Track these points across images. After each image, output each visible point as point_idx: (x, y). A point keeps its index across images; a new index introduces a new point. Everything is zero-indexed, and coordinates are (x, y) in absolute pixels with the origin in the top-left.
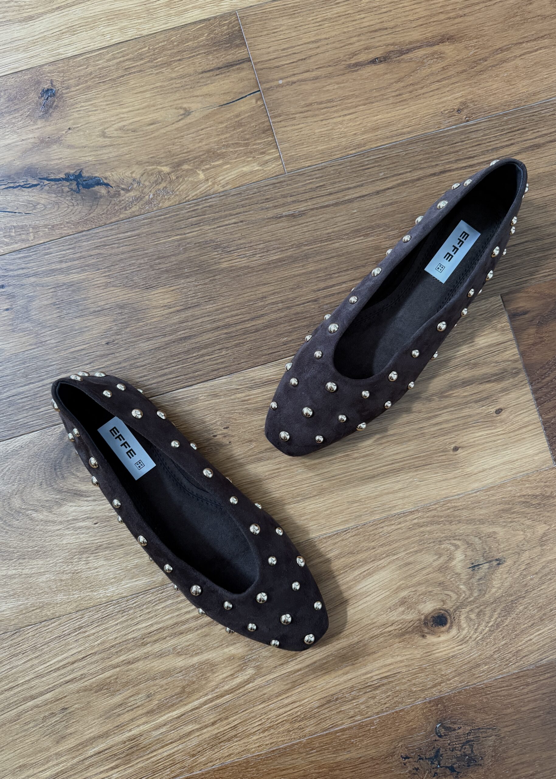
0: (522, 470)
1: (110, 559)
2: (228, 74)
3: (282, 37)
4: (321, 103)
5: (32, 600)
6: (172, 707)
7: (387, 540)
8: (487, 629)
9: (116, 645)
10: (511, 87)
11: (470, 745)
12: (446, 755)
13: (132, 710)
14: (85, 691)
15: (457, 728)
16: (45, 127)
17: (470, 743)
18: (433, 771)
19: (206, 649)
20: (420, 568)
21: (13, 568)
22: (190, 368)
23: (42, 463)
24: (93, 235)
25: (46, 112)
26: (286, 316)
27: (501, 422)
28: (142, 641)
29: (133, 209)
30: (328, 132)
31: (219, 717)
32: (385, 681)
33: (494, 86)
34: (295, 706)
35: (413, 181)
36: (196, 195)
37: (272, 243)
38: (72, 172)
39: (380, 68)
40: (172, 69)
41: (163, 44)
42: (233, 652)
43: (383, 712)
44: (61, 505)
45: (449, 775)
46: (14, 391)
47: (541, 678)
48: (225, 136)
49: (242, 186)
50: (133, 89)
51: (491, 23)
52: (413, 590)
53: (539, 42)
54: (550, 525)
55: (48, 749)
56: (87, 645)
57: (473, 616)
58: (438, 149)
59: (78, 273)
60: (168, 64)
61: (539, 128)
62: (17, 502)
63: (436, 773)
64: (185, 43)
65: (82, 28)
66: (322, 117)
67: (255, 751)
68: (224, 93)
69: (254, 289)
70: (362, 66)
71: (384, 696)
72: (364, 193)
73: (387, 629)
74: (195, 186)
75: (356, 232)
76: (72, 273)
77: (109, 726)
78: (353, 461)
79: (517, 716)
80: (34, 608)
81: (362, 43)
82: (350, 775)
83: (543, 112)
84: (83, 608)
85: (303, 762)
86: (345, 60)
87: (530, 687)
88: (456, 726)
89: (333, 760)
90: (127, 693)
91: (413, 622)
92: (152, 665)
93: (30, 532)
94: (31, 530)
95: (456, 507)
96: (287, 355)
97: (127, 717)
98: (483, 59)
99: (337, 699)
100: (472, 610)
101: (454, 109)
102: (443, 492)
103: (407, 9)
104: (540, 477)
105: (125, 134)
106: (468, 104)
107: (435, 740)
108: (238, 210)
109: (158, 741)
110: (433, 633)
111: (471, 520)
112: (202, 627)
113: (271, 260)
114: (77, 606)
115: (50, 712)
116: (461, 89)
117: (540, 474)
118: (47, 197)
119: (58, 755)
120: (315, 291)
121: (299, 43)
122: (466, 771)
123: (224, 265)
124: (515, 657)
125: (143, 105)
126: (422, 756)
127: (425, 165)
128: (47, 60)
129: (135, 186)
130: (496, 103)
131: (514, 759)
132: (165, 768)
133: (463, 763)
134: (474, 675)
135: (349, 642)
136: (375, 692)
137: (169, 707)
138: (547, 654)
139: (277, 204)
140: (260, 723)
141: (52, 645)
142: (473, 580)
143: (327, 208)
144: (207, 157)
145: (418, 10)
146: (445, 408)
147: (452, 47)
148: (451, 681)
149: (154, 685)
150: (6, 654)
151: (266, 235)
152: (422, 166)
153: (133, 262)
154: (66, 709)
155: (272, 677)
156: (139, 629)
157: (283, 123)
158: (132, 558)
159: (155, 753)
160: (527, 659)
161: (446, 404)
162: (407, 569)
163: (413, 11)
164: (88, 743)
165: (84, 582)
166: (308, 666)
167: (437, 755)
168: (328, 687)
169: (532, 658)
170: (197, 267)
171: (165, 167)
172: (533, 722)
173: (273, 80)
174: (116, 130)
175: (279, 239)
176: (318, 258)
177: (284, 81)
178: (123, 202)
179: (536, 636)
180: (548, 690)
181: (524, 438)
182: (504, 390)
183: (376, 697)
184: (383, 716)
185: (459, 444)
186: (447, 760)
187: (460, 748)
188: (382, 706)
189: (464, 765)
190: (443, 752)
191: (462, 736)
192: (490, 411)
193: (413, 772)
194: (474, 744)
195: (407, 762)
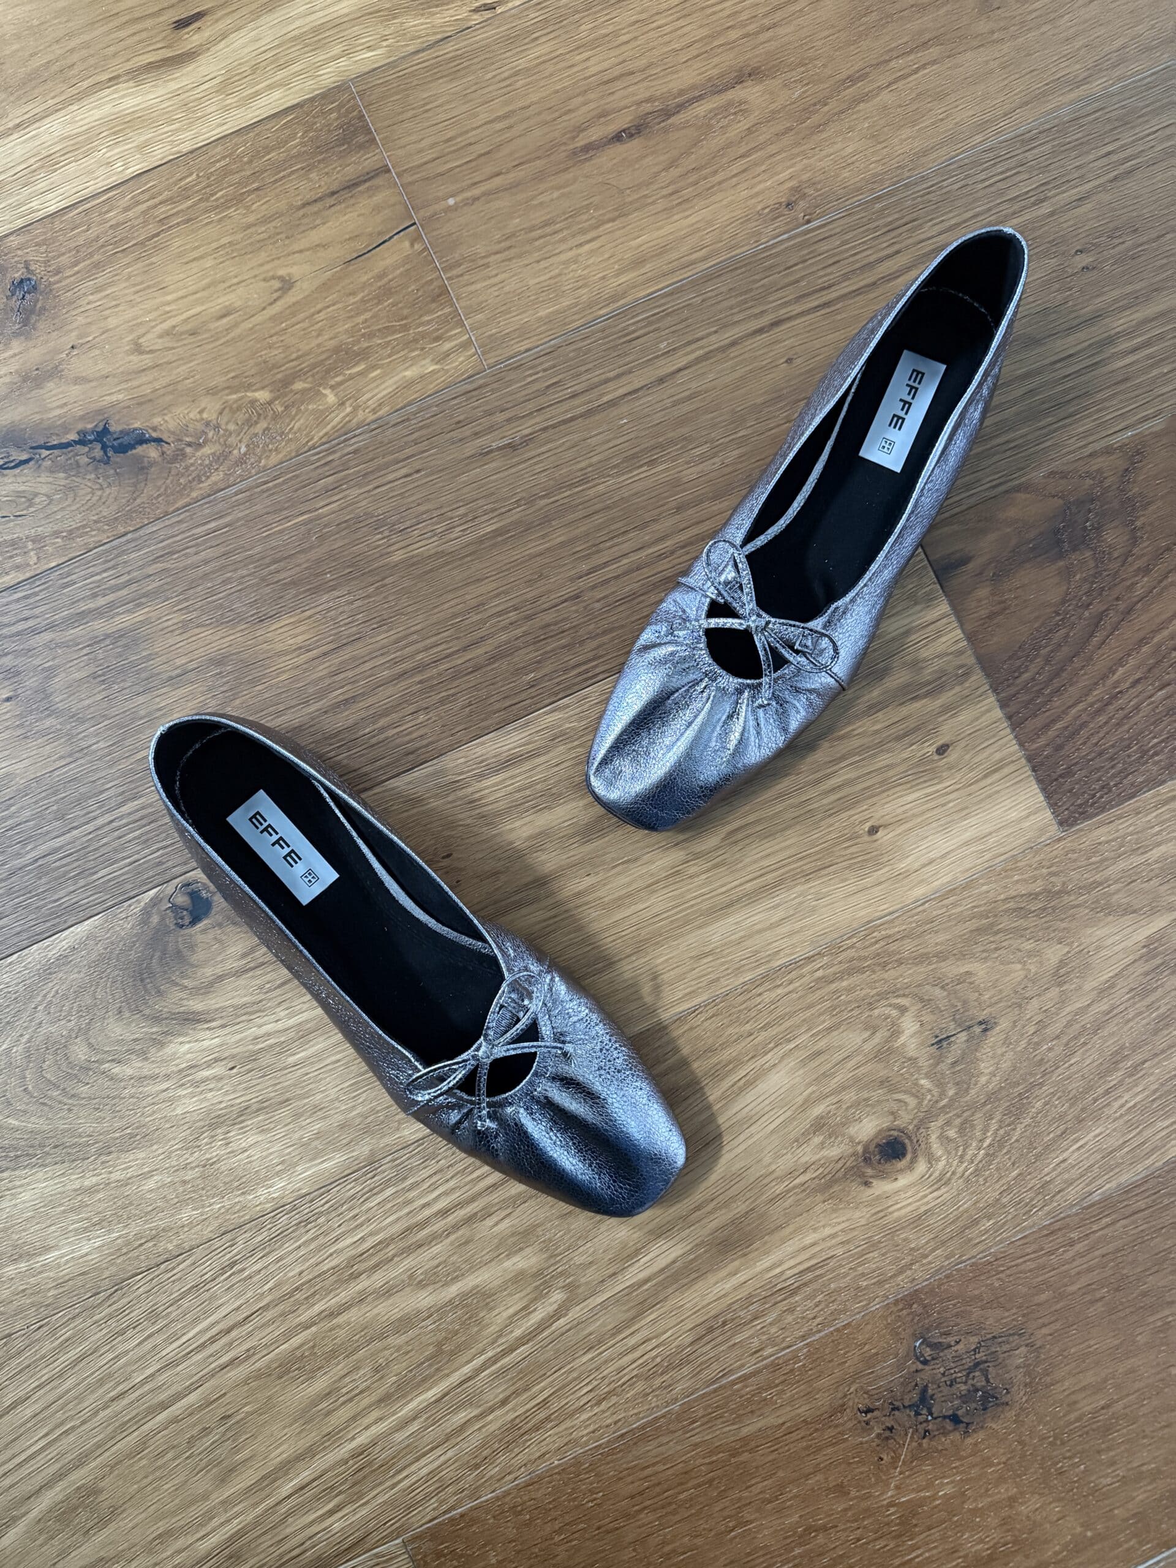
0: (1002, 850)
1: (269, 1130)
2: (352, 201)
3: (443, 117)
4: (532, 229)
5: (134, 1228)
6: (424, 1382)
7: (773, 1017)
8: (982, 1152)
9: (302, 1285)
10: (879, 146)
11: (981, 1370)
12: (939, 1395)
13: (351, 1400)
14: (258, 1377)
15: (953, 1343)
16: (27, 350)
17: (982, 1366)
18: (921, 1428)
19: (471, 1268)
20: (841, 1057)
21: (91, 1173)
22: (363, 755)
23: (116, 973)
24: (146, 538)
25: (25, 322)
26: (525, 634)
27: (950, 769)
28: (348, 1273)
29: (213, 478)
30: (552, 281)
31: (513, 1388)
32: (810, 1276)
33: (849, 150)
34: (650, 1348)
35: (723, 349)
36: (326, 434)
37: (481, 502)
38: (90, 426)
39: (634, 146)
40: (247, 208)
41: (222, 163)
42: (520, 1266)
43: (814, 1334)
44: (162, 1045)
45: (950, 1432)
46: (44, 848)
47: (1095, 1227)
48: (363, 317)
49: (409, 404)
50: (180, 255)
51: (826, 33)
52: (835, 1100)
53: (919, 55)
54: (1070, 944)
55: (205, 1497)
56: (249, 1294)
57: (952, 1133)
58: (762, 282)
59: (128, 611)
60: (237, 200)
61: (942, 215)
62: (80, 1052)
63: (926, 1431)
64: (263, 156)
65: (66, 156)
66: (536, 255)
67: (588, 1440)
68: (350, 239)
69: (460, 593)
70: (598, 149)
71: (810, 1304)
72: (637, 385)
73: (797, 1181)
74: (321, 417)
75: (632, 460)
76: (118, 614)
77: (313, 1437)
78: (690, 881)
79: (1061, 1305)
80: (143, 1241)
81: (592, 106)
82: (770, 1458)
83: (945, 183)
84: (232, 1227)
85: (679, 1448)
86: (565, 144)
87: (1078, 1247)
88: (951, 1340)
89: (733, 1435)
90: (339, 1369)
91: (843, 1161)
92: (376, 1311)
93: (113, 1102)
94: (114, 1098)
95: (889, 936)
96: (539, 706)
97: (344, 1414)
98: (819, 101)
99: (724, 1323)
100: (948, 1123)
101: (780, 203)
102: (862, 913)
103: (667, 29)
104: (1037, 858)
105: (178, 341)
106: (806, 191)
107: (917, 1371)
108: (408, 451)
109: (408, 1448)
110: (882, 1175)
111: (922, 955)
112: (456, 1227)
113: (484, 535)
114: (220, 1226)
115: (199, 1428)
116: (789, 164)
117: (1037, 853)
118: (51, 480)
119: (226, 1503)
120: (572, 580)
121: (474, 126)
122: (981, 1418)
123: (398, 557)
124: (1040, 1197)
125: (204, 282)
126: (897, 1404)
127: (741, 316)
128: (12, 226)
129: (210, 435)
130: (857, 179)
131: (1067, 1384)
132: (427, 1497)
133: (974, 1405)
134: (970, 1240)
135: (732, 1214)
136: (792, 1300)
137: (419, 1385)
138: (1097, 1183)
139: (478, 429)
140: (589, 1388)
141: (185, 1303)
142: (942, 1066)
143: (572, 424)
144: (335, 361)
145: (685, 30)
146: (843, 758)
147: (757, 88)
148: (930, 1258)
149: (385, 1349)
150: (104, 1332)
151: (465, 490)
152: (736, 318)
153: (229, 575)
154: (229, 1416)
155: (599, 1300)
156: (342, 1250)
157: (466, 277)
158: (308, 1121)
159: (404, 1474)
160: (1062, 1197)
161: (844, 751)
162: (817, 1063)
163: (679, 32)
164: (280, 1474)
165: (227, 1180)
166: (663, 1270)
167: (924, 1398)
168: (705, 1303)
169: (1073, 1193)
170: (349, 566)
171: (261, 392)
172: (1091, 1310)
173: (438, 200)
174: (160, 336)
175: (493, 494)
176: (572, 517)
177: (459, 198)
178: (192, 468)
179: (1073, 1152)
180: (1111, 1247)
181: (998, 792)
182: (946, 709)
183: (795, 1308)
184: (814, 1340)
185: (879, 819)
186: (944, 1404)
187: (964, 1378)
188: (809, 1323)
189: (976, 1409)
190: (933, 1390)
191: (965, 1356)
192: (926, 751)
193: (883, 1436)
194: (989, 1366)
195: (870, 1419)
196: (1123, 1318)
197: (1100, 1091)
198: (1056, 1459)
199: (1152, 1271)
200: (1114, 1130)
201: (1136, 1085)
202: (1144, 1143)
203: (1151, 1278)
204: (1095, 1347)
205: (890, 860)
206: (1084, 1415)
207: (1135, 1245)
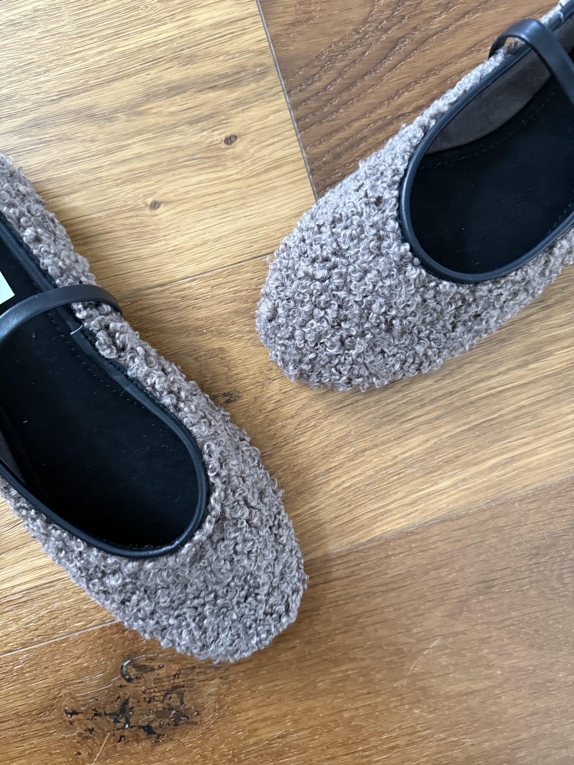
11: (178, 693)
12: (139, 708)
15: (156, 667)
17: (178, 690)
18: (118, 733)
27: (233, 159)
32: (37, 594)
43: (33, 643)
45: (143, 740)
63: (123, 736)
71: (34, 617)
88: (155, 664)
107: (121, 686)
122: (172, 732)
126: (99, 711)
131: (251, 714)
133: (167, 721)
136: (18, 612)
167: (124, 709)
172: (282, 656)
181: (274, 188)
182: (240, 103)
183: (20, 619)
184: (34, 649)
185: (161, 196)
186: (141, 717)
187: (162, 698)
188: (31, 634)
189: (168, 724)
190: (133, 703)
191: (165, 680)
192: (215, 139)
193: (84, 735)
194: (185, 691)
195: (74, 720)
196: (309, 666)
197: (322, 469)
199: (342, 630)
200: (330, 505)
201: (354, 470)
203: (339, 636)
204: (281, 687)
205: (165, 236)
206: (261, 740)
207: (330, 607)
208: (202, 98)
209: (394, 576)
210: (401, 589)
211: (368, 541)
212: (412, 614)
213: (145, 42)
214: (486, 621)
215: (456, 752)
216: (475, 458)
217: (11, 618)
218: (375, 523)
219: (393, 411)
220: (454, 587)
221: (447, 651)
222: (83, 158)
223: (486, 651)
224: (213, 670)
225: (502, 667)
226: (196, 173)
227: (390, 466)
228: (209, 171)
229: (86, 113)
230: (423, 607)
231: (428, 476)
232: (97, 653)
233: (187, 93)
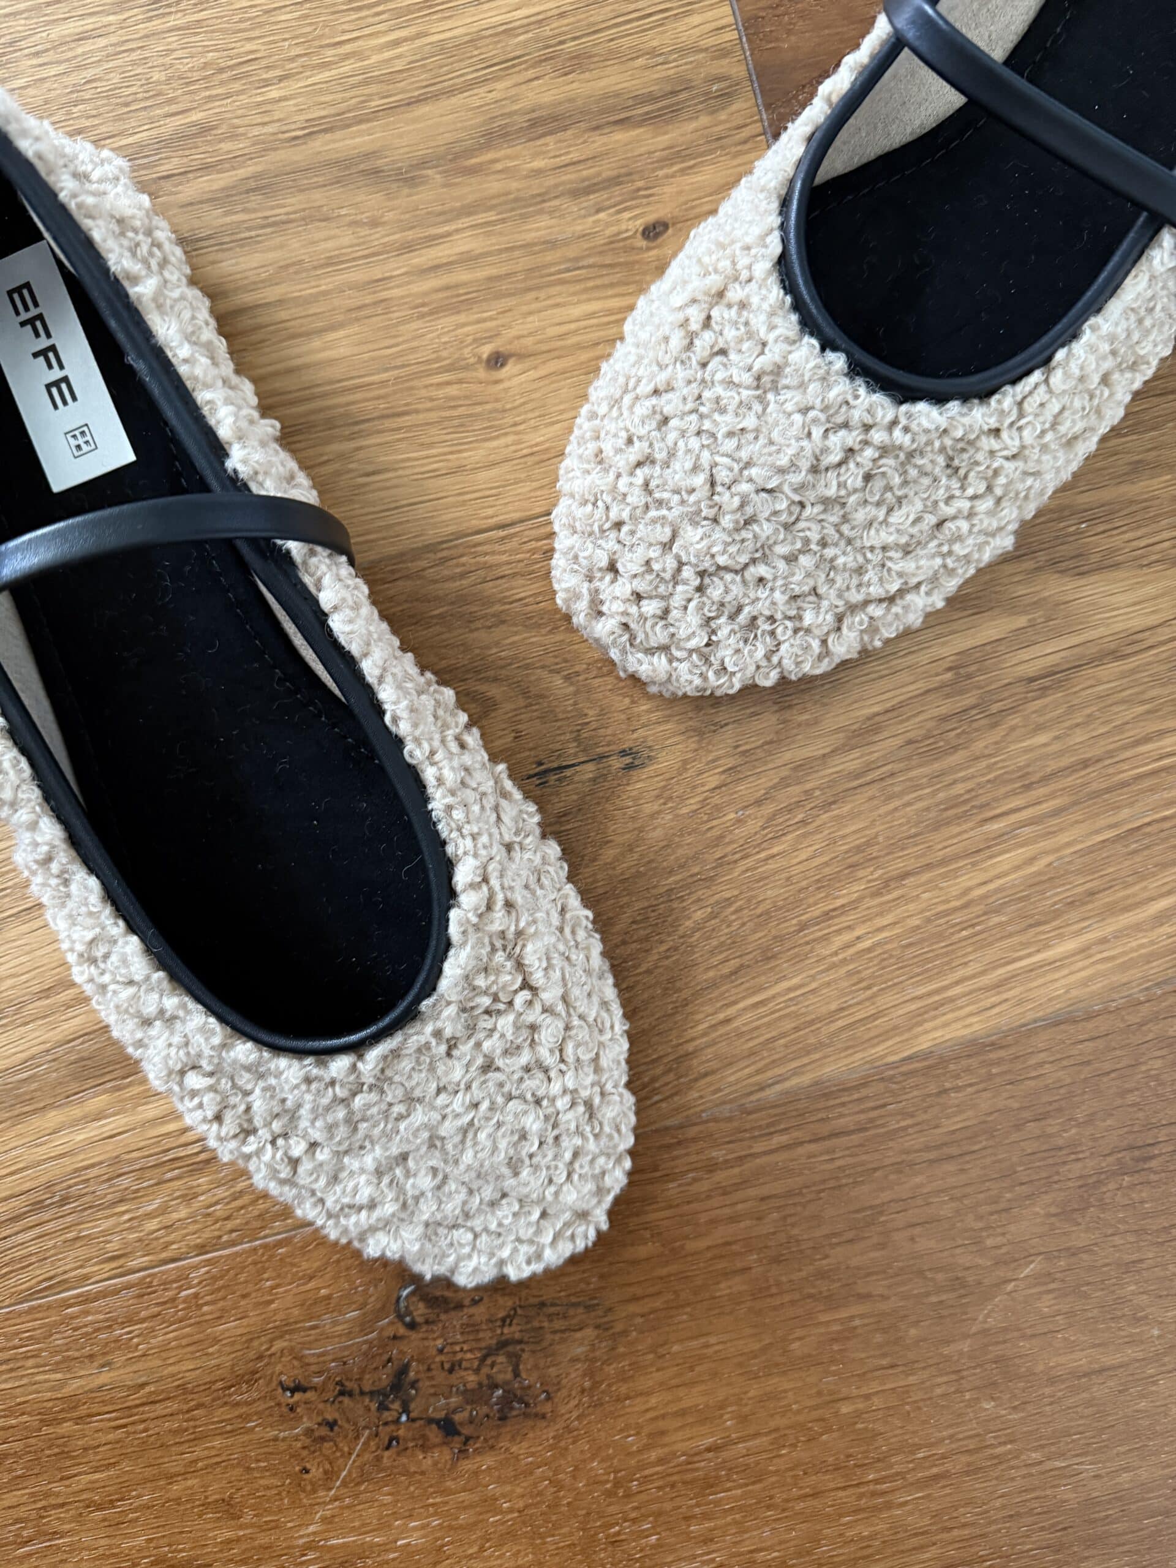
11: (509, 1355)
12: (428, 1383)
15: (467, 1301)
17: (510, 1348)
18: (385, 1432)
43: (223, 1245)
45: (435, 1446)
47: (758, 1147)
63: (397, 1439)
71: (221, 1193)
79: (673, 1268)
82: (111, 1437)
87: (720, 1176)
89: (52, 1389)
95: (490, 565)
102: (449, 515)
107: (395, 1338)
122: (494, 1433)
124: (671, 1079)
126: (349, 1385)
131: (653, 1401)
133: (485, 1409)
136: (194, 1181)
138: (778, 1071)
160: (711, 1084)
167: (400, 1384)
168: (34, 1158)
169: (733, 1083)
172: (722, 1285)
179: (745, 1009)
180: (778, 1187)
182: (675, 155)
183: (196, 1196)
184: (221, 1257)
185: (510, 343)
186: (432, 1400)
187: (476, 1363)
188: (218, 1226)
189: (487, 1416)
190: (417, 1372)
191: (484, 1327)
192: (624, 227)
193: (317, 1434)
194: (523, 1350)
195: (297, 1403)
196: (775, 1308)
197: (816, 911)
198: (612, 1520)
199: (844, 1238)
200: (828, 984)
201: (881, 914)
202: (874, 1017)
203: (839, 1249)
204: (717, 1348)
205: (515, 425)
206: (674, 1455)
207: (823, 1190)
208: (599, 142)
209: (953, 1132)
210: (967, 1158)
211: (904, 1060)
212: (984, 1209)
213: (484, 24)
214: (1136, 1228)
215: (1065, 1492)
216: (1128, 897)
217: (177, 1194)
218: (919, 1024)
219: (966, 797)
220: (1073, 1157)
221: (1052, 1286)
222: (354, 259)
223: (1133, 1288)
224: (581, 1310)
225: (1161, 1323)
226: (584, 297)
227: (956, 910)
228: (610, 292)
229: (362, 167)
230: (1008, 1196)
231: (1033, 931)
232: (348, 1269)
233: (569, 132)
